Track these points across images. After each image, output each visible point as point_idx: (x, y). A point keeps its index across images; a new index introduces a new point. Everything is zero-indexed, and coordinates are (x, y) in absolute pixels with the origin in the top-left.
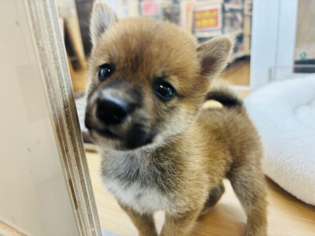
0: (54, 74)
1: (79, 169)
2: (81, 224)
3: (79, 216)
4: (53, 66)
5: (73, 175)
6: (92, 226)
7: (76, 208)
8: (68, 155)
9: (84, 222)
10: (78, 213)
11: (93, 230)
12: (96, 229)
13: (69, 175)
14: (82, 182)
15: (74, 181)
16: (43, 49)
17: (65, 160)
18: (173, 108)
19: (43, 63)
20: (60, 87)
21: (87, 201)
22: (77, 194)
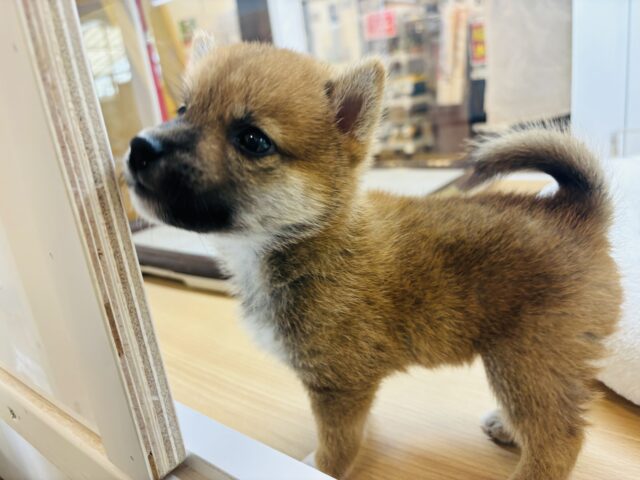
0: (74, 126)
1: (124, 288)
2: (129, 384)
3: (125, 370)
4: (73, 114)
5: (113, 297)
6: (154, 393)
7: (121, 353)
8: (104, 263)
9: (137, 382)
10: (124, 364)
11: (155, 398)
12: (161, 398)
13: (105, 296)
14: (130, 312)
15: (116, 307)
16: (54, 87)
17: (97, 269)
18: (268, 170)
19: (52, 108)
20: (87, 148)
21: (142, 347)
22: (122, 331)
